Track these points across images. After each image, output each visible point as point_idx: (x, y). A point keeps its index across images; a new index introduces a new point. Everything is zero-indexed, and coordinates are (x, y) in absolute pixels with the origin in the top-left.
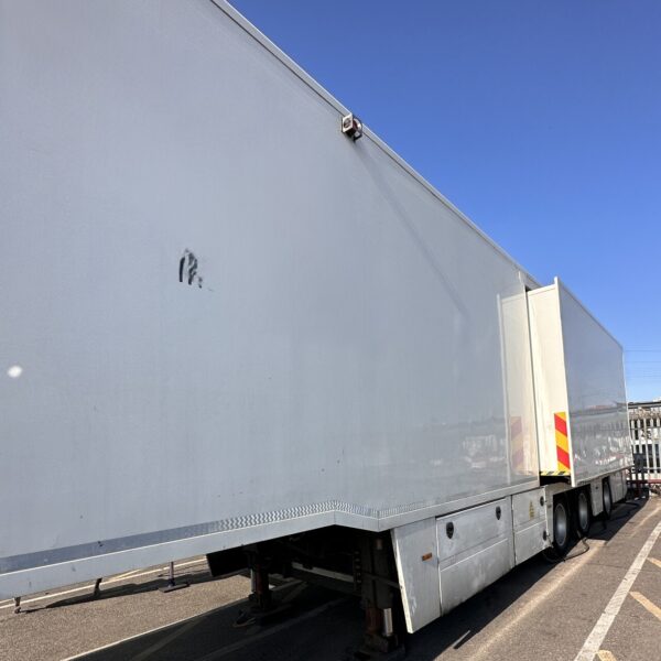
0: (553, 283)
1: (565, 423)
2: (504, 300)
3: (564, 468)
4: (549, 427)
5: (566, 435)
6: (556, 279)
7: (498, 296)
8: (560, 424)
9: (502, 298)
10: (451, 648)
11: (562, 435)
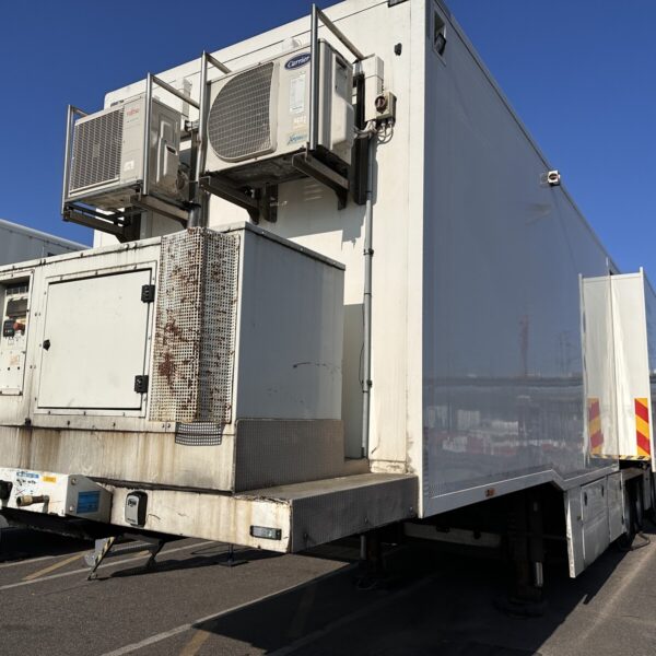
0: (639, 271)
1: (647, 410)
2: (585, 280)
3: (644, 453)
4: (629, 411)
5: (647, 421)
6: (641, 269)
7: (580, 275)
8: (641, 410)
9: (583, 277)
10: (581, 603)
11: (642, 421)
